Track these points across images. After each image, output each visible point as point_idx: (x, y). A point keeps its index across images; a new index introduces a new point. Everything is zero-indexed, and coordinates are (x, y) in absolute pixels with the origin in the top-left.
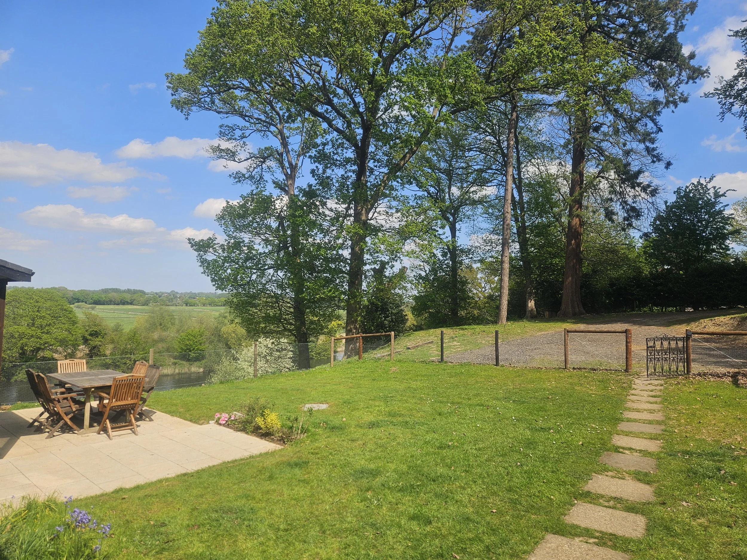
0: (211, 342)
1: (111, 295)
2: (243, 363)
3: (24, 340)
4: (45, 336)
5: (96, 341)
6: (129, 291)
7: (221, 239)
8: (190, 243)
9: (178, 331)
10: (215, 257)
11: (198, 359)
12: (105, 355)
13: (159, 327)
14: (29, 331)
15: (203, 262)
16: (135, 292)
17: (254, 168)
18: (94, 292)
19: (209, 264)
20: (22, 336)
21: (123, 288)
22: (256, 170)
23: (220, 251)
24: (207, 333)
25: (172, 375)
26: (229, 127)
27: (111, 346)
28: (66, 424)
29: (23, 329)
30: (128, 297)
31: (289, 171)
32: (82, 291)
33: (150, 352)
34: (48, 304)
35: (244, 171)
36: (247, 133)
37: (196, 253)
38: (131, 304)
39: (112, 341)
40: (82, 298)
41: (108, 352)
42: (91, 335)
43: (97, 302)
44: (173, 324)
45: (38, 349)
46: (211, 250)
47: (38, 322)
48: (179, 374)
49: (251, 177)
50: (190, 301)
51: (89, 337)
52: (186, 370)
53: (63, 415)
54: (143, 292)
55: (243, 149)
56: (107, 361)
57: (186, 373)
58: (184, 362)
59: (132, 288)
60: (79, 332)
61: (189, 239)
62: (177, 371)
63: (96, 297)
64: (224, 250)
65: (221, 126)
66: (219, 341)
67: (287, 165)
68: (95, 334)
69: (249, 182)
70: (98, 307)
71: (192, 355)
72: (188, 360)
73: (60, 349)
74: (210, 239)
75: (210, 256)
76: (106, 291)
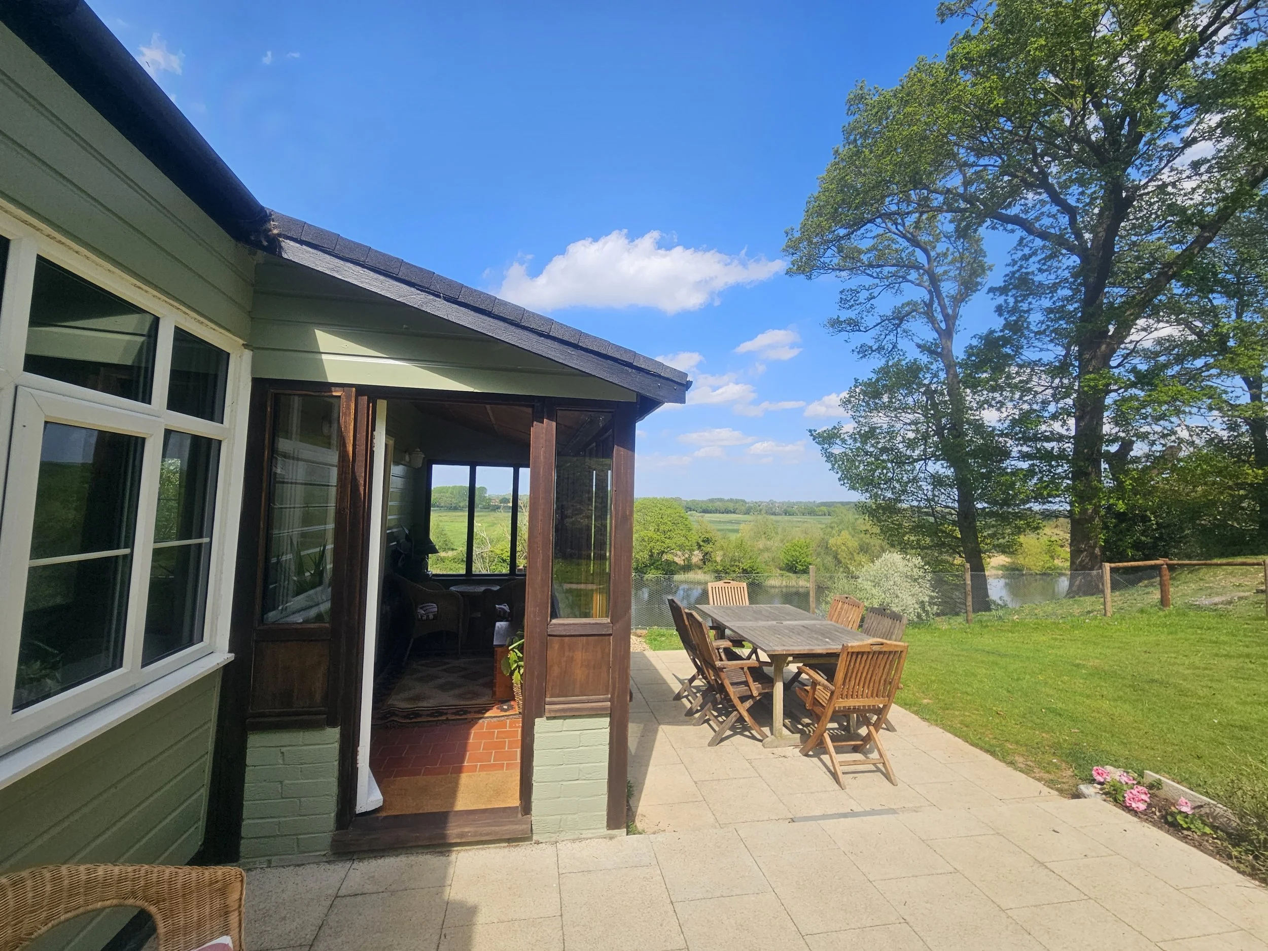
0: (819, 554)
1: (718, 504)
2: (865, 583)
3: (652, 544)
4: (668, 541)
5: (708, 548)
6: (731, 500)
7: (849, 427)
8: (812, 435)
9: (782, 541)
10: (844, 450)
11: (805, 571)
12: (716, 562)
13: (763, 536)
14: (655, 536)
15: (829, 457)
16: (737, 501)
17: (886, 335)
18: (703, 502)
19: (835, 458)
20: (651, 540)
21: (726, 498)
22: (888, 337)
23: (850, 441)
24: (813, 545)
25: (780, 587)
26: (852, 290)
27: (721, 553)
28: (741, 719)
29: (650, 534)
30: (731, 506)
31: (943, 325)
32: (694, 501)
33: (811, 571)
34: (669, 511)
35: (871, 343)
36: (876, 292)
37: (820, 447)
38: (734, 513)
39: (722, 548)
40: (693, 508)
41: (718, 559)
42: (703, 541)
43: (705, 511)
44: (777, 533)
45: (663, 552)
46: (838, 441)
47: (662, 528)
48: (786, 587)
49: (880, 349)
50: (789, 509)
51: (702, 543)
52: (793, 583)
53: (736, 701)
54: (744, 501)
55: (870, 314)
56: (718, 567)
57: (793, 587)
58: (791, 574)
59: (734, 498)
60: (695, 538)
61: (810, 431)
62: (784, 583)
63: (704, 507)
64: (855, 440)
65: (841, 292)
66: (827, 554)
67: (940, 317)
68: (707, 541)
69: (878, 355)
70: (707, 515)
71: (799, 567)
72: (795, 572)
73: (679, 553)
74: (835, 428)
75: (837, 450)
76: (712, 501)
